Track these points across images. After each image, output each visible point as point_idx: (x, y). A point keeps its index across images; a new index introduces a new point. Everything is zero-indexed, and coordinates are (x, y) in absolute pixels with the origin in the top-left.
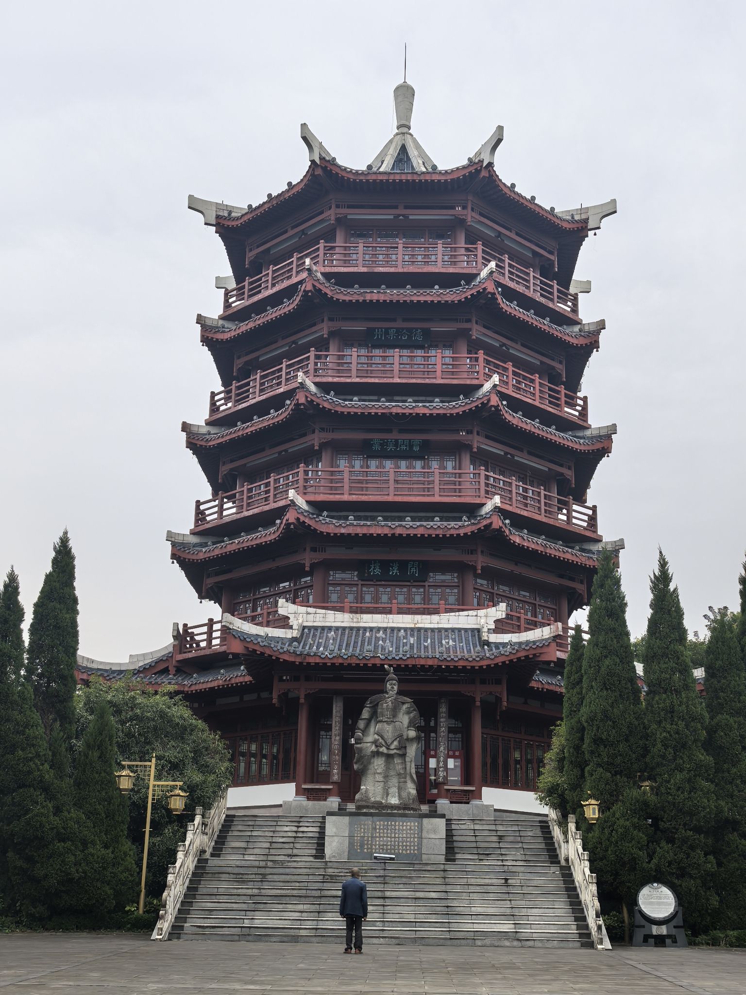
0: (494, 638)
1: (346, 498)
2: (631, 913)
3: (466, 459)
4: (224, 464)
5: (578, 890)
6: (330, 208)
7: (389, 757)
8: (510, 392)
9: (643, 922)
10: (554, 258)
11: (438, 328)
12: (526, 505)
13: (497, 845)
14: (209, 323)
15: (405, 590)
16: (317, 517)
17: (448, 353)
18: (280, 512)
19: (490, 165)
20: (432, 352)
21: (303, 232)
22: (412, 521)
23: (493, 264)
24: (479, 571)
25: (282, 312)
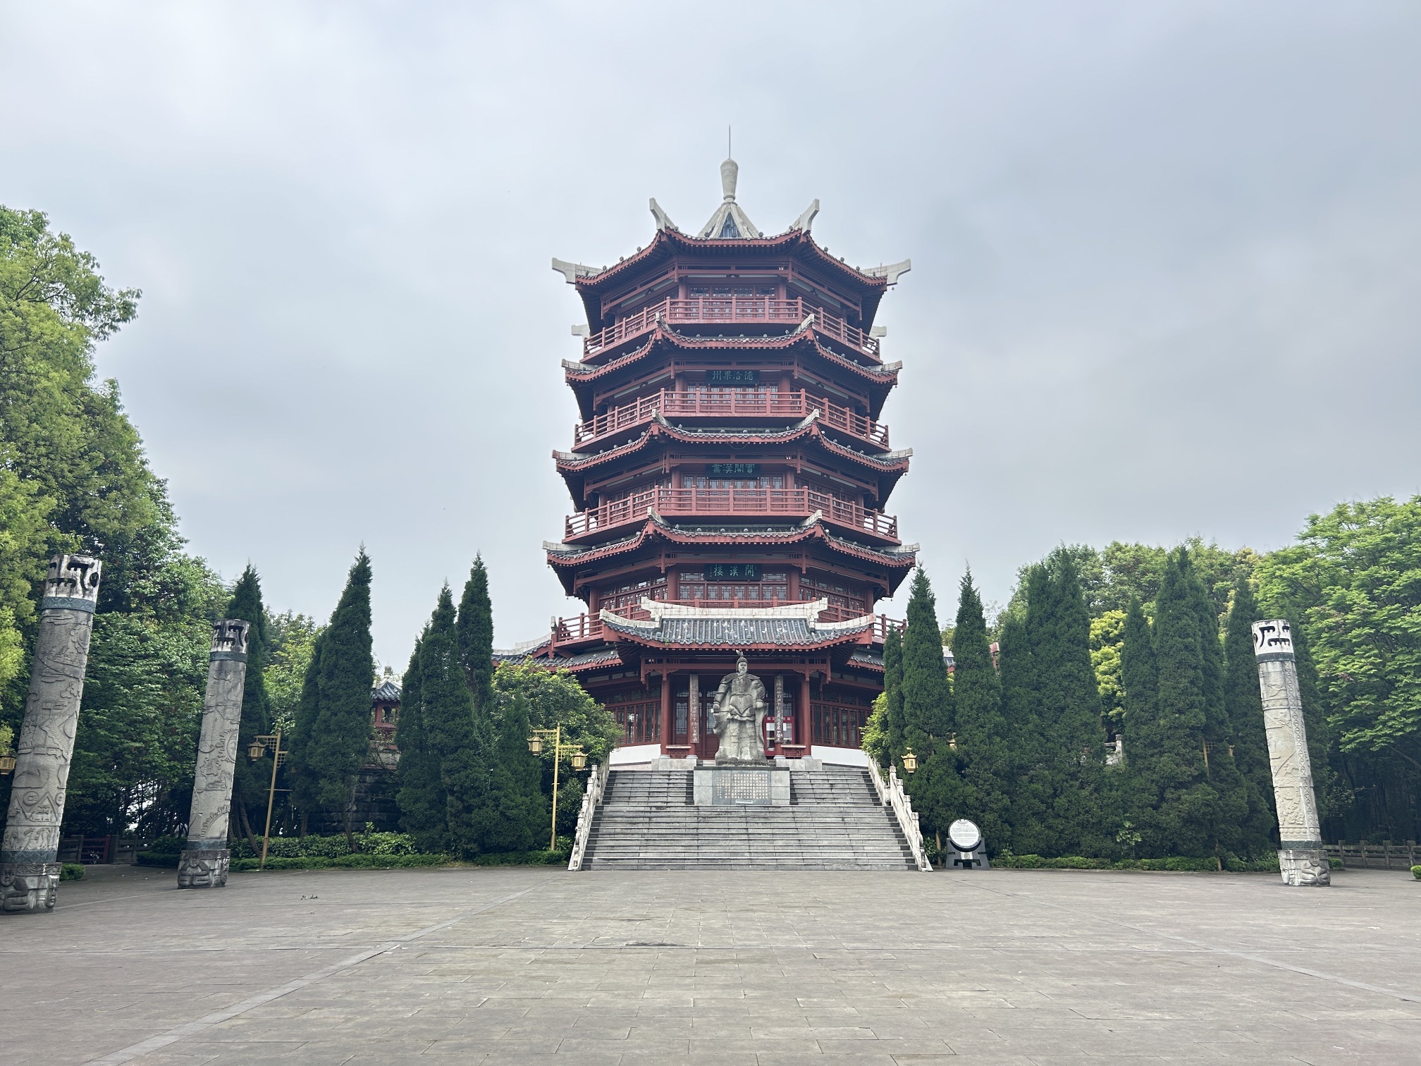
0: (819, 626)
1: (694, 513)
2: (944, 844)
3: (790, 480)
4: (588, 485)
5: (901, 825)
6: (674, 269)
7: (742, 723)
8: (826, 423)
9: (954, 850)
10: (859, 309)
11: (765, 369)
12: (839, 516)
13: (829, 791)
14: (572, 366)
15: (743, 588)
16: (672, 528)
17: (774, 390)
18: (640, 525)
19: (808, 232)
20: (762, 390)
21: (650, 289)
22: (749, 532)
23: (812, 316)
24: (804, 572)
25: (636, 357)
